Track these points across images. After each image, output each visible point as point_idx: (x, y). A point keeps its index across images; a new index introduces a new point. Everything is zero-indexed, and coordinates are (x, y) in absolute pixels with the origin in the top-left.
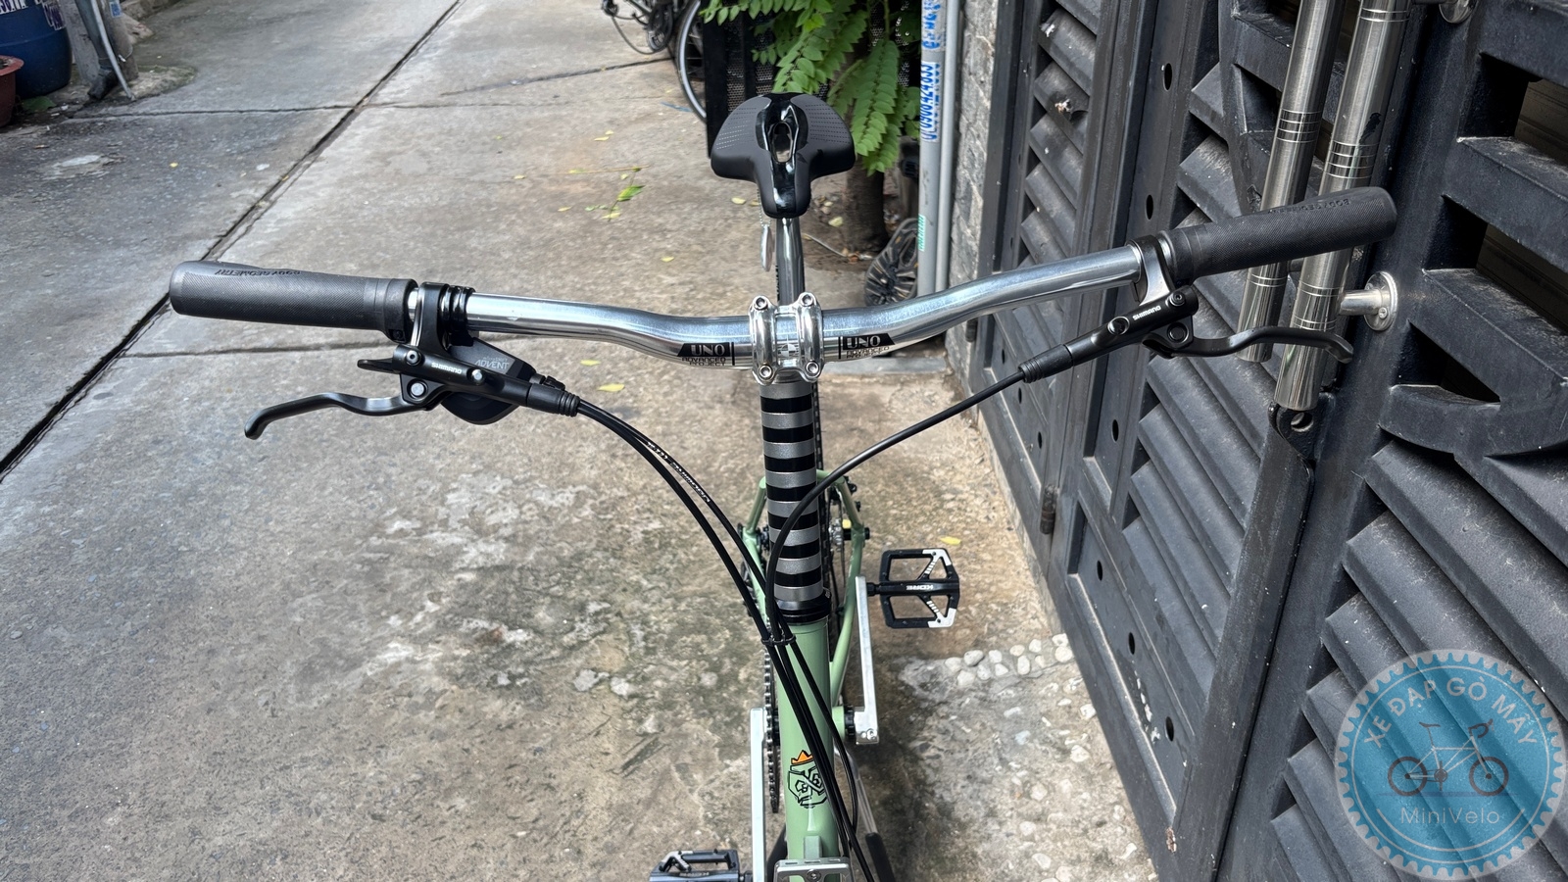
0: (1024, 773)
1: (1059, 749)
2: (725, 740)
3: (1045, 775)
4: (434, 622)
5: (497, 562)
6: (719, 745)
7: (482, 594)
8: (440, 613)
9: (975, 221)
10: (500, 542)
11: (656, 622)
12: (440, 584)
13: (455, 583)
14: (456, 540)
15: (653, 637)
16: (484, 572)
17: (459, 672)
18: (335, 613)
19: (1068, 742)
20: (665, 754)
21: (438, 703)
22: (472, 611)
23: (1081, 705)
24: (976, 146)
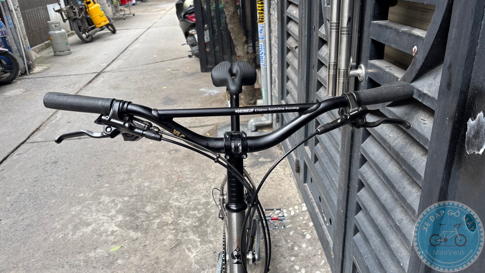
0: (291, 243)
1: (302, 235)
2: (202, 240)
3: (298, 243)
4: (115, 211)
5: (135, 194)
6: (200, 242)
7: (130, 203)
8: (117, 209)
9: (277, 88)
10: (136, 188)
11: (183, 208)
12: (117, 201)
13: (122, 200)
14: (123, 188)
15: (181, 212)
16: (131, 197)
17: (122, 225)
18: (85, 211)
19: (305, 233)
20: (184, 245)
21: (115, 234)
22: (127, 208)
23: (309, 222)
24: (275, 66)
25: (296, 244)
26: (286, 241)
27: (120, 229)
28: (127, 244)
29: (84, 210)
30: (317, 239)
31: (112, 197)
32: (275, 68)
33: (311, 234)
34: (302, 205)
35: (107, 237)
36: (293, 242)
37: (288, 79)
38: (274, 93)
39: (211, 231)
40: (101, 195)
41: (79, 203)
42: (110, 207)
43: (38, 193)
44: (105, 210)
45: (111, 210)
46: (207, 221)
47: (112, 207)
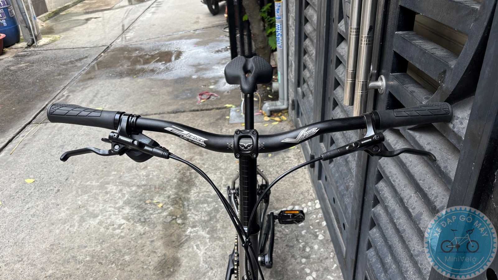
0: (303, 243)
1: (315, 236)
2: (211, 236)
3: (310, 244)
4: (122, 202)
5: (143, 184)
6: (210, 238)
7: (138, 193)
8: (124, 200)
9: (293, 73)
10: (144, 177)
11: (192, 201)
12: (125, 190)
13: (130, 190)
14: (130, 177)
15: (190, 205)
16: (139, 187)
17: (129, 217)
18: (92, 201)
19: (317, 233)
20: (192, 241)
21: (122, 228)
22: (134, 199)
23: (322, 222)
24: (292, 49)
25: (308, 245)
26: (297, 240)
27: (127, 222)
28: (134, 238)
29: (90, 200)
30: (330, 240)
31: (119, 187)
32: (291, 51)
33: (324, 235)
34: (316, 201)
35: (114, 231)
36: (305, 242)
37: (305, 67)
38: (290, 77)
39: (221, 227)
40: (109, 184)
41: (85, 192)
42: (118, 197)
43: (44, 179)
44: (112, 201)
45: (118, 201)
46: (216, 215)
47: (119, 198)
